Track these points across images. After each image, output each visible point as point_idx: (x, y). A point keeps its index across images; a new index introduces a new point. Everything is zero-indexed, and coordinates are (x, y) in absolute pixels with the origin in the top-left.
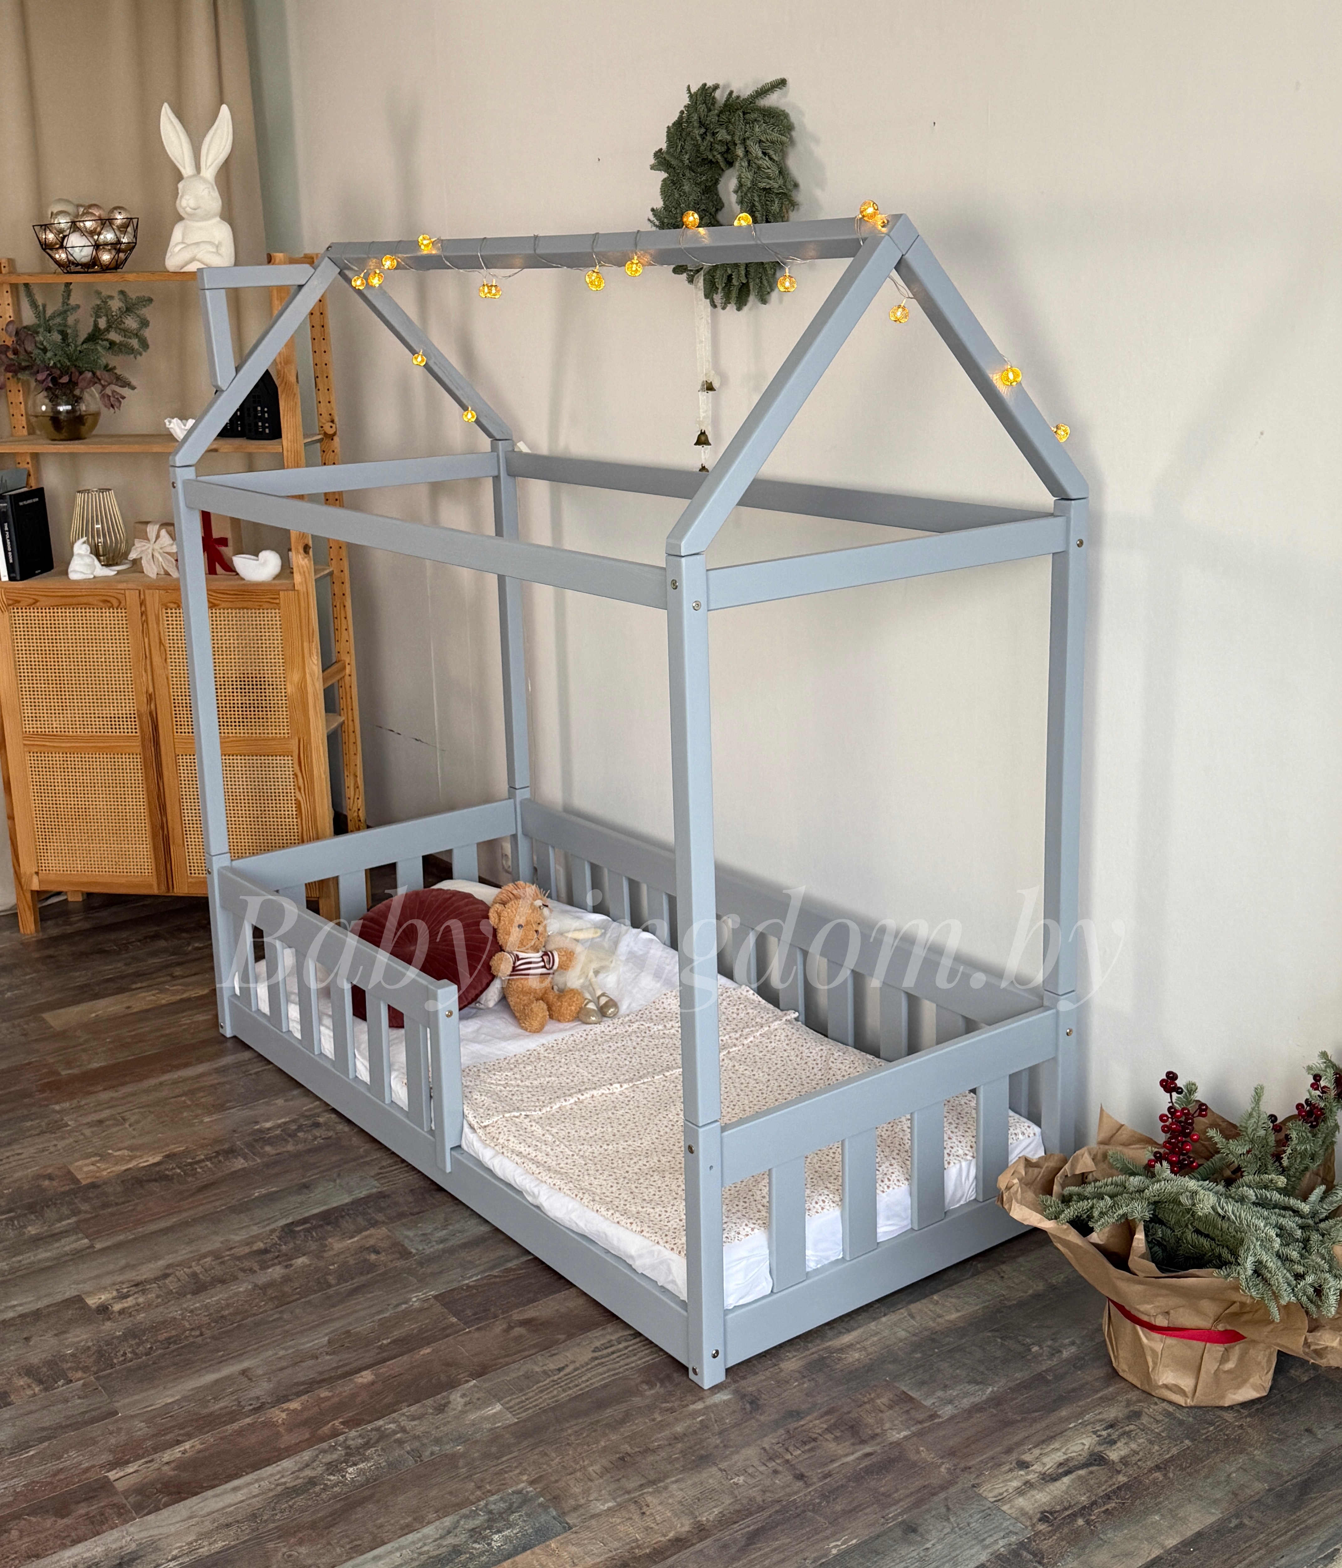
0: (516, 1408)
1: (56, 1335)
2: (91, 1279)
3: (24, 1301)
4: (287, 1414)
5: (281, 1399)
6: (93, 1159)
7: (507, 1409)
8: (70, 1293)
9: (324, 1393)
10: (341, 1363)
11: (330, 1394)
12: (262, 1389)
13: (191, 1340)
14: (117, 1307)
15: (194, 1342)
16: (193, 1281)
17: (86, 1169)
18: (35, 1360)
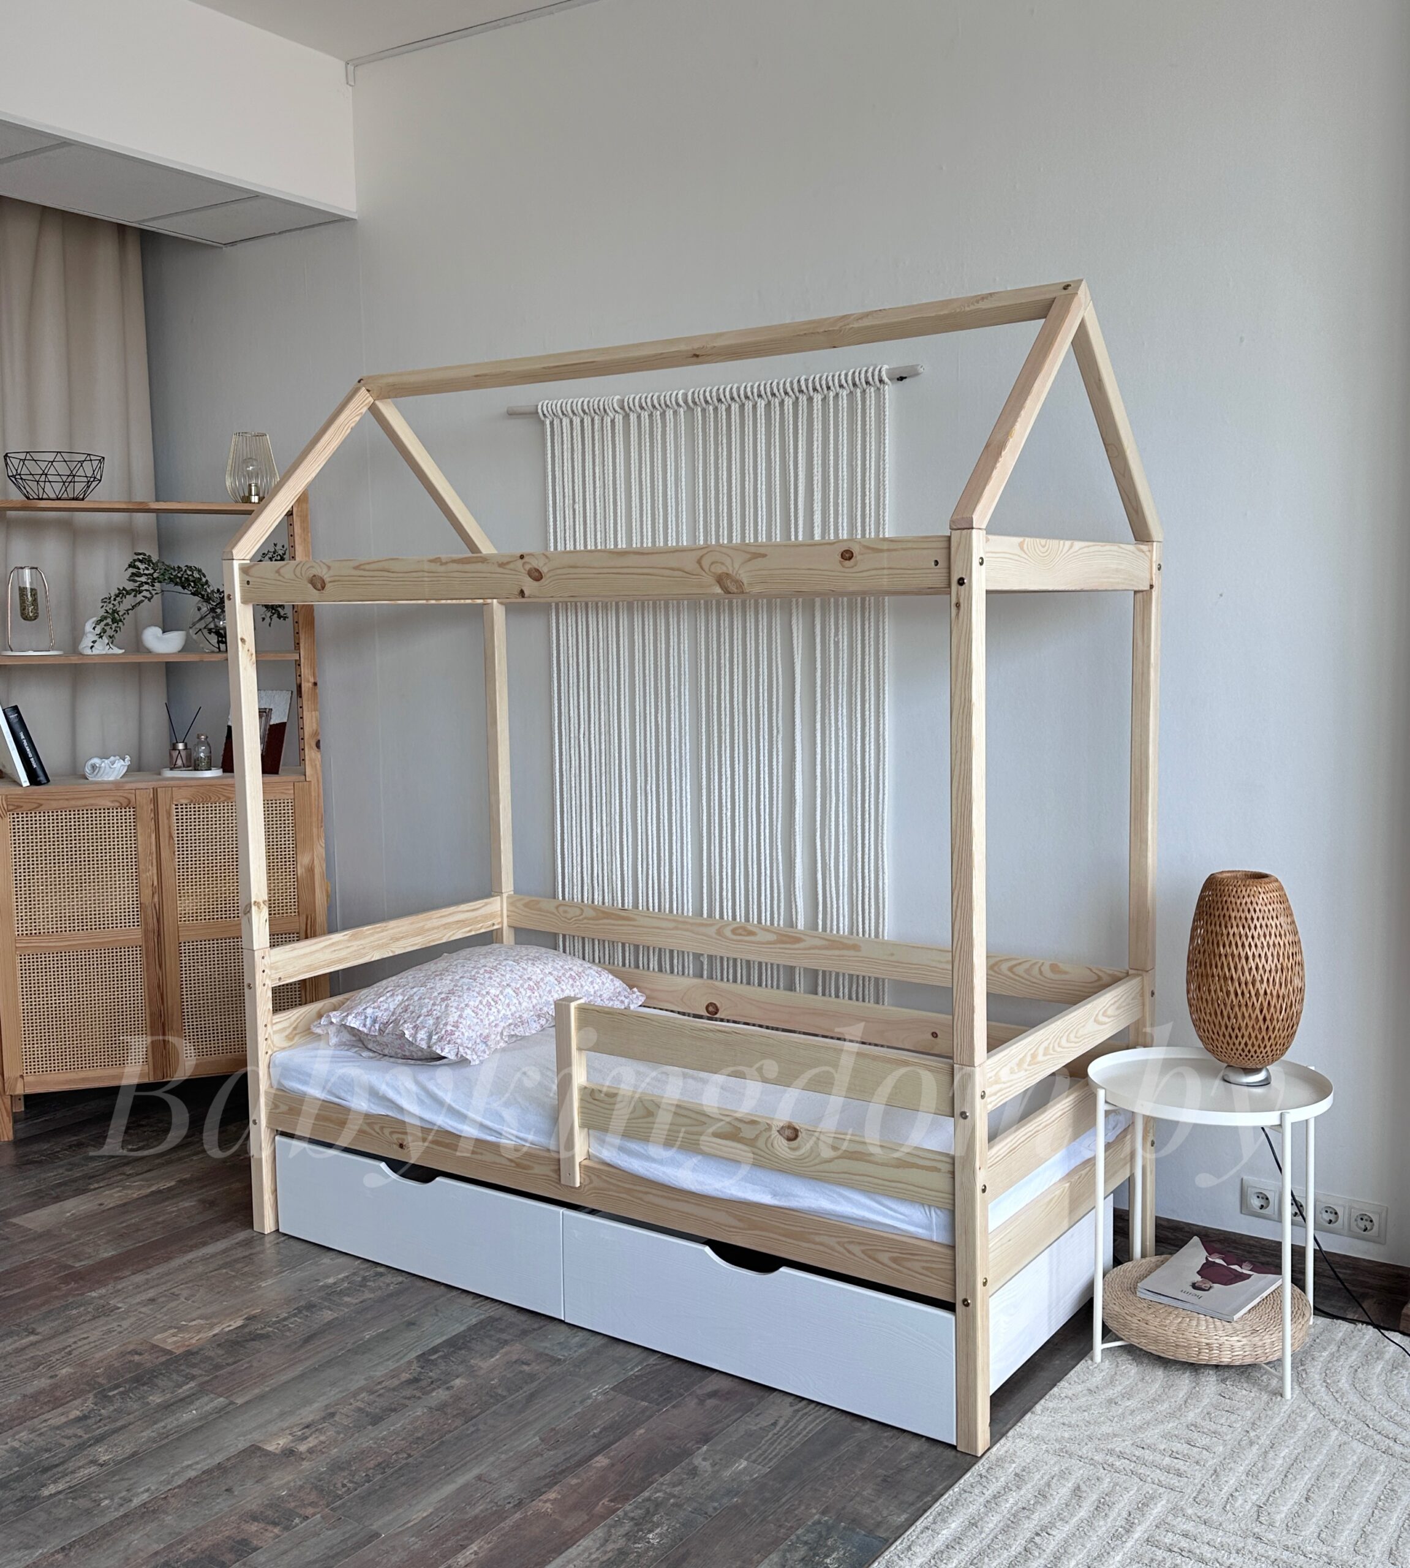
0: (760, 1460)
1: (257, 1482)
2: (255, 1429)
3: (198, 1459)
4: (552, 1504)
5: (537, 1493)
6: (172, 1331)
7: (754, 1462)
8: (242, 1444)
9: (574, 1481)
10: (568, 1455)
11: (579, 1481)
12: (508, 1489)
13: (404, 1462)
14: (303, 1448)
15: (407, 1464)
16: (364, 1415)
17: (170, 1341)
18: (253, 1506)
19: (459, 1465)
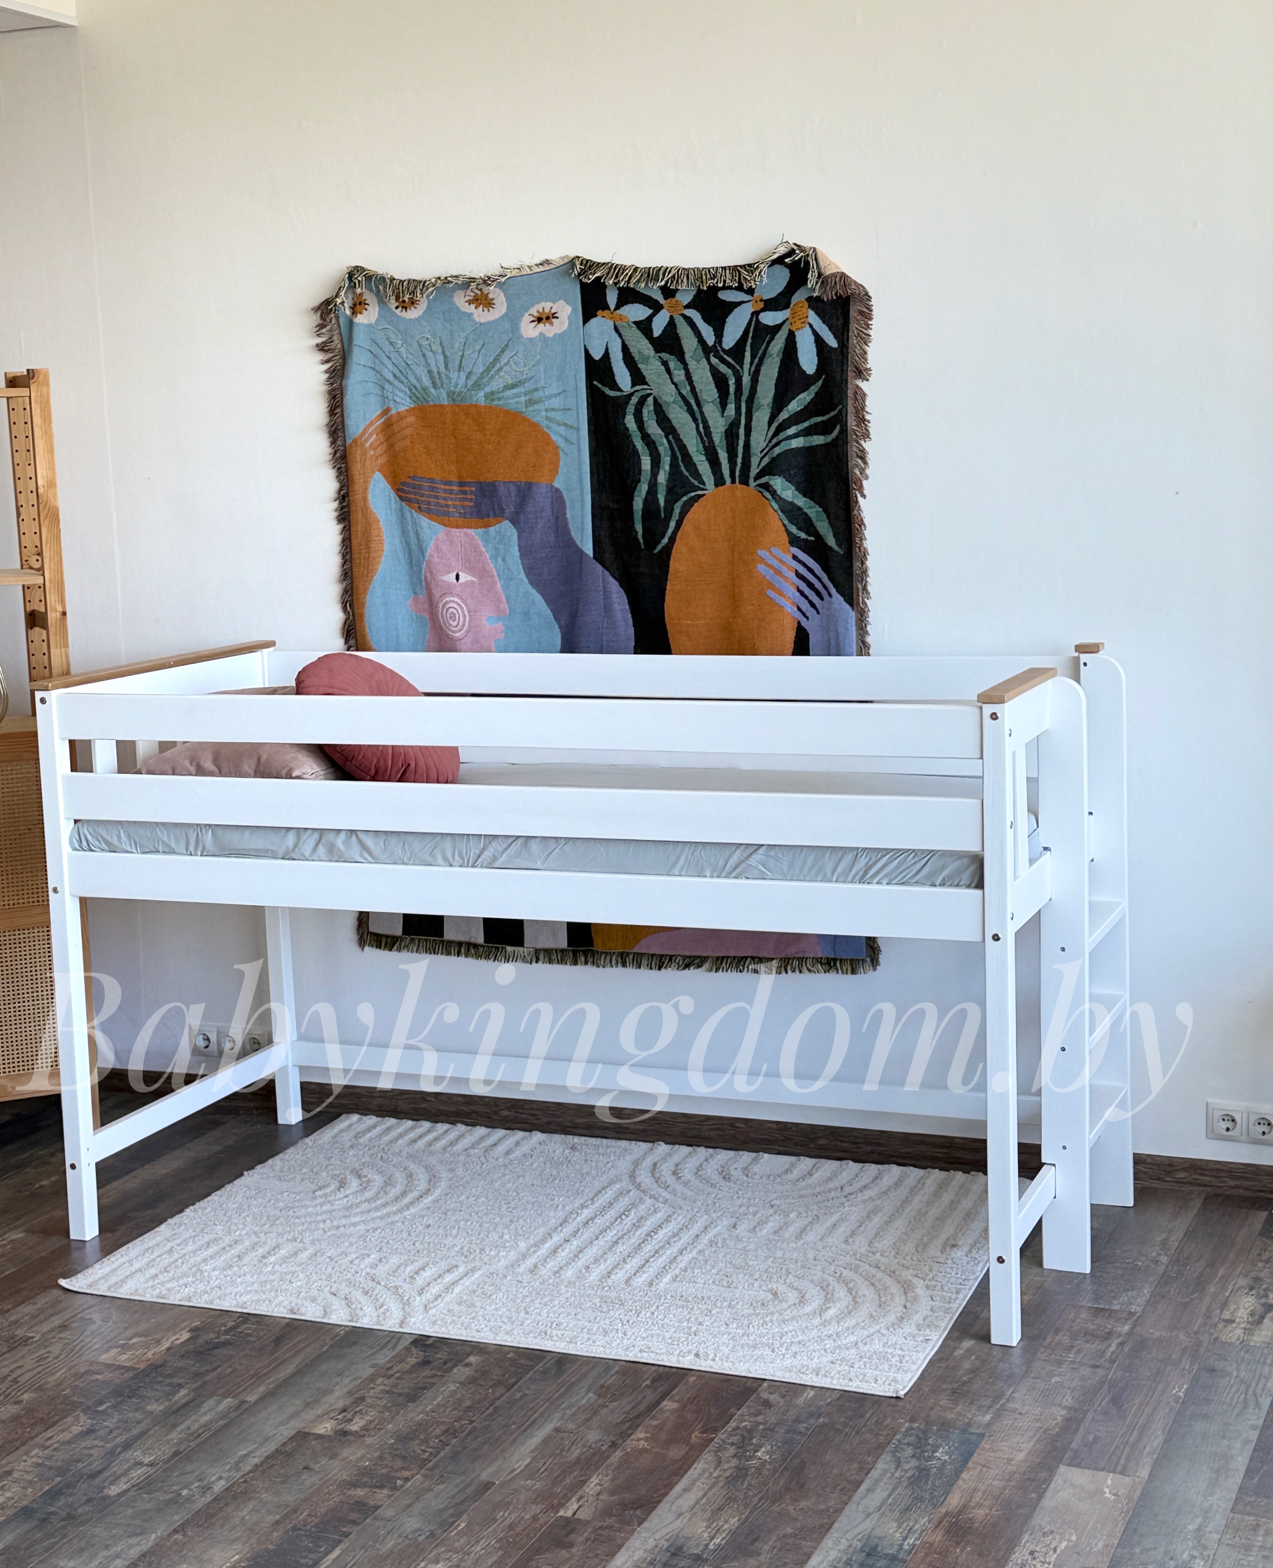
1: (330, 1458)
2: (290, 1419)
3: (250, 1449)
4: (646, 1442)
5: (625, 1436)
6: (115, 1350)
8: (286, 1432)
9: (655, 1423)
10: (634, 1404)
11: (658, 1422)
12: (594, 1435)
14: (354, 1428)
15: (474, 1429)
16: (396, 1395)
17: (121, 1358)
18: (344, 1477)
19: (529, 1422)
